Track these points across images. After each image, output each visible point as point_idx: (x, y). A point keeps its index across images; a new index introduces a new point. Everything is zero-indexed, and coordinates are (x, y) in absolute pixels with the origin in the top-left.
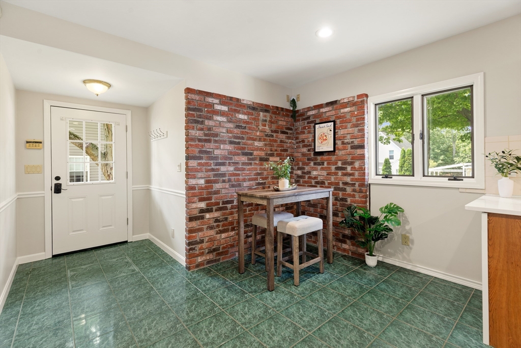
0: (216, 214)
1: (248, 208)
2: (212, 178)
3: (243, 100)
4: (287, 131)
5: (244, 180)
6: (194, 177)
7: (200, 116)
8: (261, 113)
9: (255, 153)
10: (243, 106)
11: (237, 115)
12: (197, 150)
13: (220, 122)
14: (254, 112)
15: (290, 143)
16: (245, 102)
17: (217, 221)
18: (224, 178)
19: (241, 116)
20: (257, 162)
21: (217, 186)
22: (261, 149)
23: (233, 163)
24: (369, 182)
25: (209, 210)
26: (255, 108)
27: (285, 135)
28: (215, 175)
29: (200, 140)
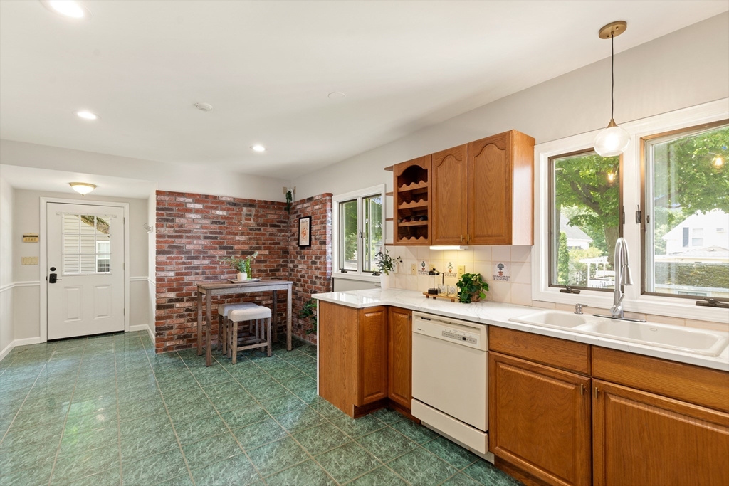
0: (187, 304)
1: (226, 300)
2: (184, 271)
3: (222, 197)
4: (279, 224)
5: (222, 273)
6: (163, 270)
7: (170, 215)
8: (245, 209)
9: (236, 247)
10: (222, 202)
11: (213, 211)
12: (167, 245)
13: (193, 219)
14: (235, 208)
15: (283, 236)
16: (224, 199)
17: (188, 310)
18: (198, 271)
19: (219, 213)
20: (239, 256)
21: (187, 279)
22: (244, 243)
23: (208, 257)
24: (332, 276)
25: (179, 300)
26: (236, 204)
27: (276, 228)
28: (186, 268)
29: (169, 237)
